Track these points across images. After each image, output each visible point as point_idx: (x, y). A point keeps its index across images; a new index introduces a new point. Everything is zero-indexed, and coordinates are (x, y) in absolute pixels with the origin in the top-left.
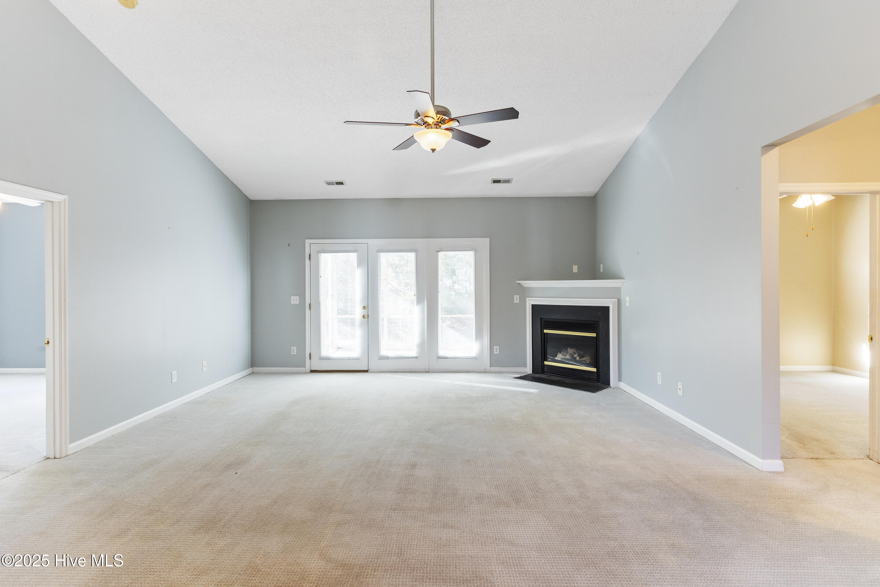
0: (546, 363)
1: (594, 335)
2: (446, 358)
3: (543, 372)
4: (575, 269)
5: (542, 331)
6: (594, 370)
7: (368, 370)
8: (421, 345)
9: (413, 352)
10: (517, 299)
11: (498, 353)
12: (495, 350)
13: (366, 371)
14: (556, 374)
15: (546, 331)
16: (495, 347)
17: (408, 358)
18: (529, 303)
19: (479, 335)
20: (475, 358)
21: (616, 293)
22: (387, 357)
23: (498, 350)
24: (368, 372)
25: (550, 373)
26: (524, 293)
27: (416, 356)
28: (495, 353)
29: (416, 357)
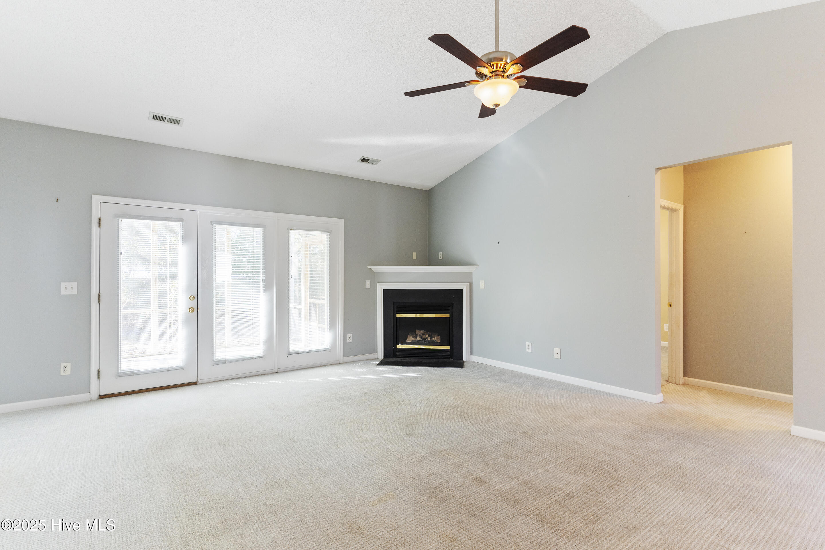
0: (398, 346)
1: (448, 316)
2: (298, 353)
3: (395, 356)
4: (414, 256)
5: (394, 315)
6: (448, 347)
7: (197, 382)
8: (269, 341)
9: (258, 351)
10: (368, 284)
11: (351, 341)
12: (348, 338)
13: (195, 383)
14: (408, 356)
15: (398, 315)
16: (348, 335)
17: (253, 358)
18: (381, 288)
19: (332, 324)
20: (329, 350)
21: (468, 277)
22: (225, 360)
23: (351, 338)
24: (197, 384)
25: (402, 356)
26: (375, 278)
27: (262, 354)
28: (348, 341)
29: (263, 357)
